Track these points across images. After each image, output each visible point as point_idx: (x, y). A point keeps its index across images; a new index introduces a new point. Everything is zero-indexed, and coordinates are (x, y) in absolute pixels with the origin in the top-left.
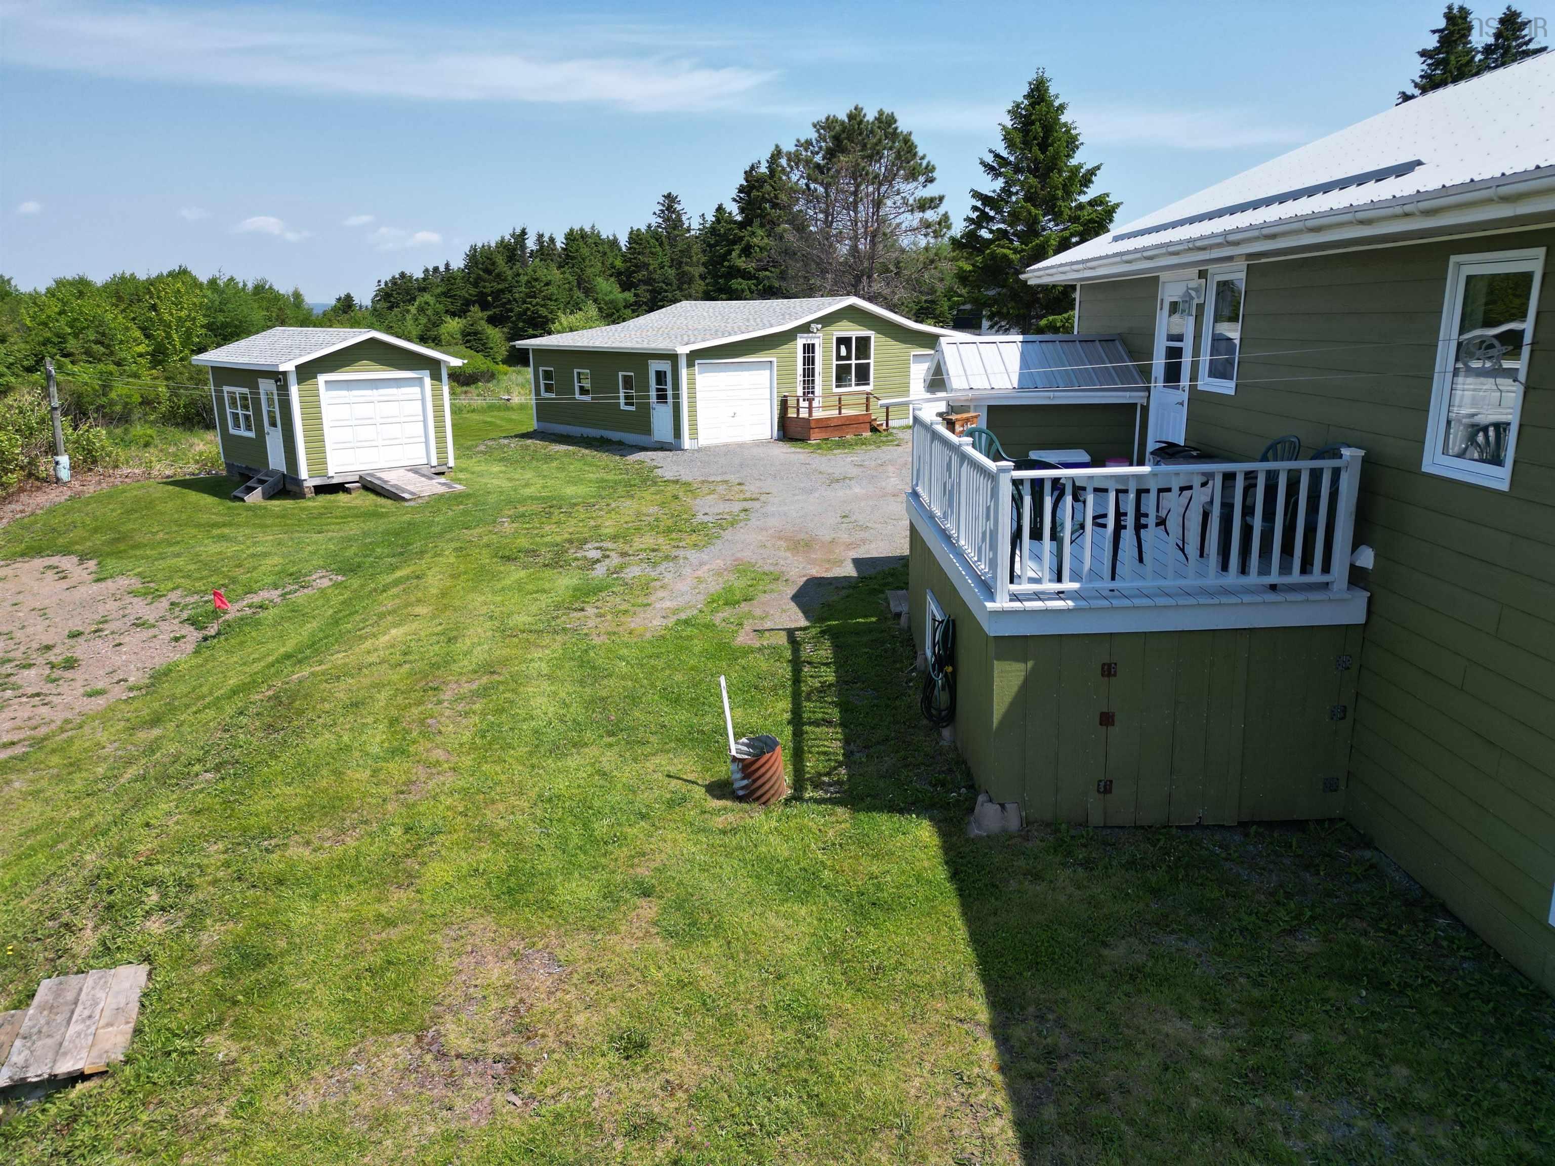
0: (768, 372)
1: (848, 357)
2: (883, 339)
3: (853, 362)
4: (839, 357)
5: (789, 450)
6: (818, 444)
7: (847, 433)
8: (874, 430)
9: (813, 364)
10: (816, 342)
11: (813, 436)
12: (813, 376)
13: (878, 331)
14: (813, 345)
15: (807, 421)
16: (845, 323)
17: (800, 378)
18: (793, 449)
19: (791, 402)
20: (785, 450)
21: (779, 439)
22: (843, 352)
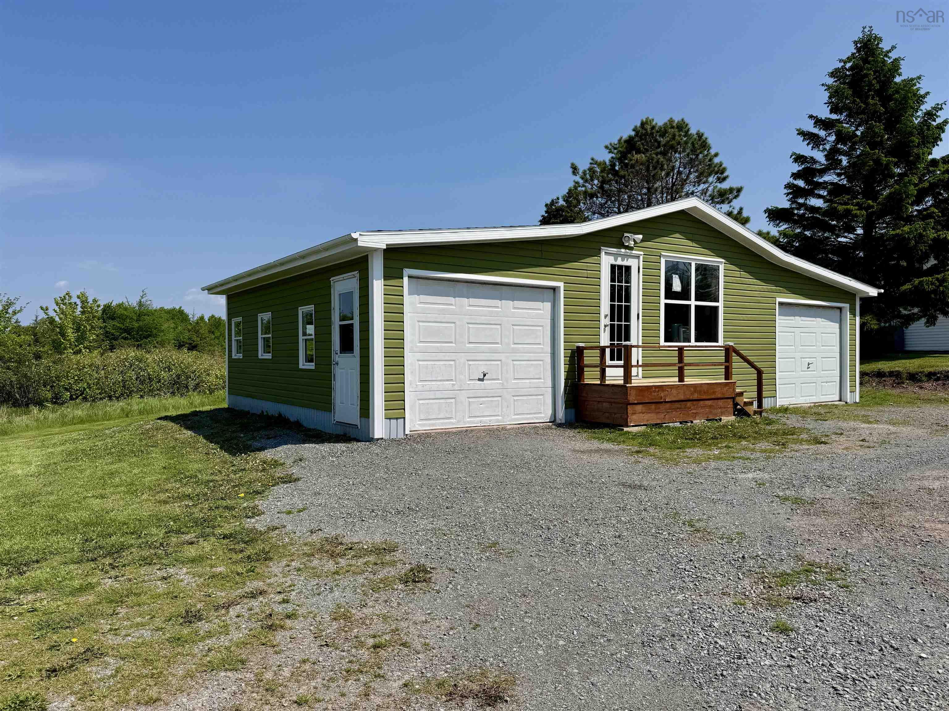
0: (548, 305)
1: (685, 294)
2: (737, 273)
3: (693, 303)
4: (669, 294)
5: (587, 445)
6: (643, 435)
7: (695, 416)
8: (741, 413)
9: (628, 299)
10: (632, 263)
11: (633, 419)
12: (628, 319)
13: (730, 260)
14: (628, 268)
15: (622, 390)
16: (677, 239)
17: (605, 321)
18: (595, 444)
19: (590, 358)
20: (578, 445)
21: (568, 424)
22: (677, 286)
